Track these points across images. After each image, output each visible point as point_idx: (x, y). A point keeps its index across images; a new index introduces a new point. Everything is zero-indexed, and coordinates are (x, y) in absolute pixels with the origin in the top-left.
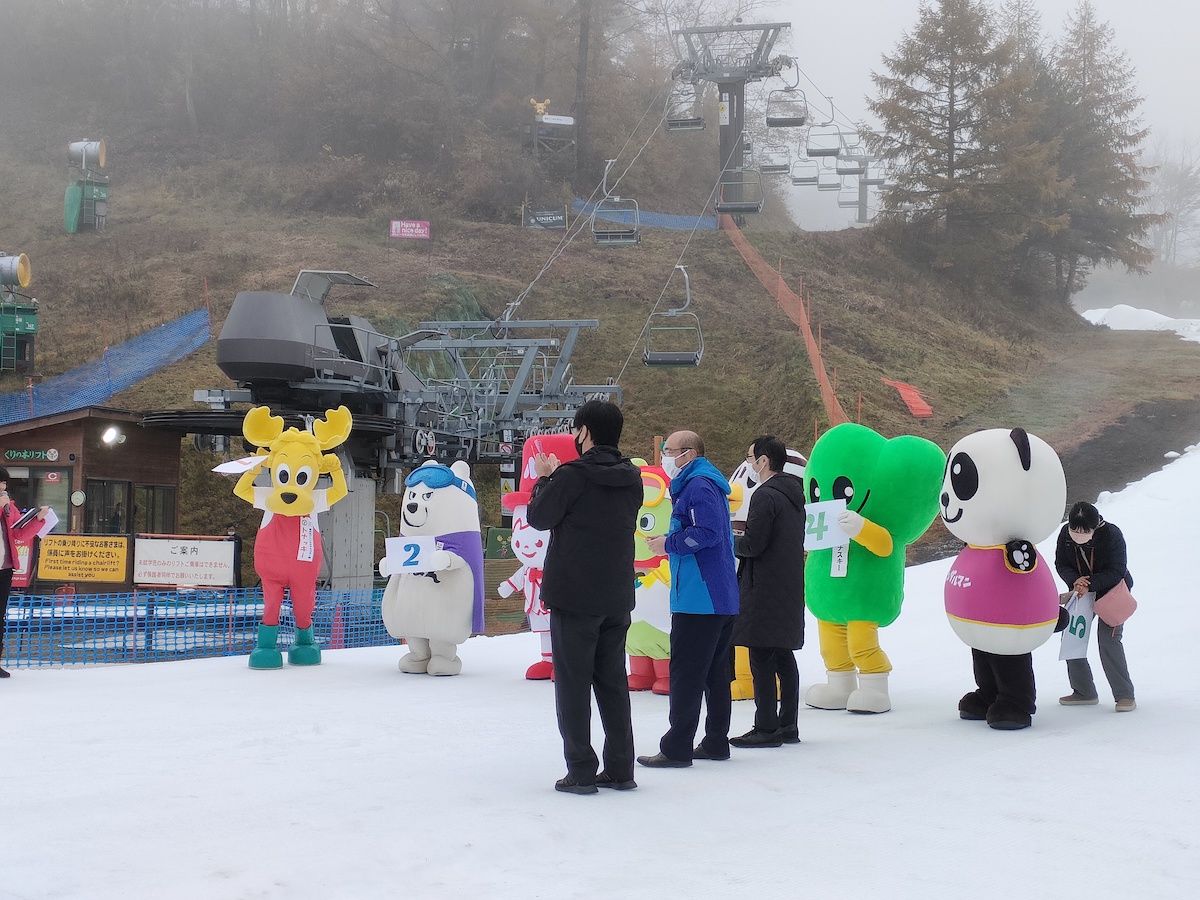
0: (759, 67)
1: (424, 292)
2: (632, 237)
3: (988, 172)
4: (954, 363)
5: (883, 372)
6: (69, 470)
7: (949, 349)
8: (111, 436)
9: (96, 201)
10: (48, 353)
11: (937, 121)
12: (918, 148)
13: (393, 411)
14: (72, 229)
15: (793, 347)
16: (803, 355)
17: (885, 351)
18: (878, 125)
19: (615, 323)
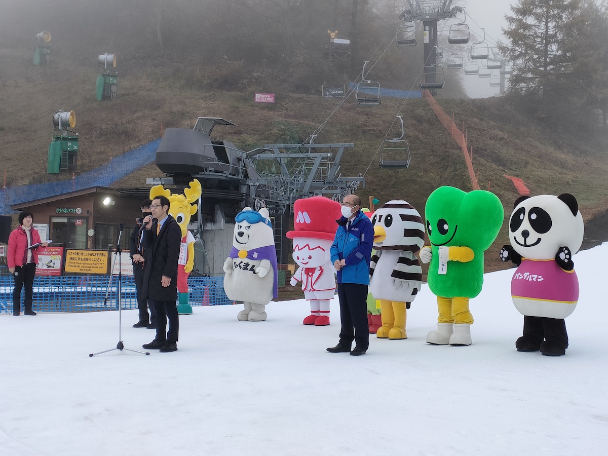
0: (445, 13)
1: (271, 130)
2: (376, 101)
3: (565, 67)
4: (543, 167)
5: (505, 172)
6: (87, 218)
7: (541, 160)
8: (107, 201)
9: (111, 84)
10: (84, 161)
11: (539, 40)
12: (529, 54)
13: (244, 189)
14: (99, 99)
15: (459, 158)
16: (463, 163)
17: (507, 161)
18: (507, 42)
19: (367, 146)
